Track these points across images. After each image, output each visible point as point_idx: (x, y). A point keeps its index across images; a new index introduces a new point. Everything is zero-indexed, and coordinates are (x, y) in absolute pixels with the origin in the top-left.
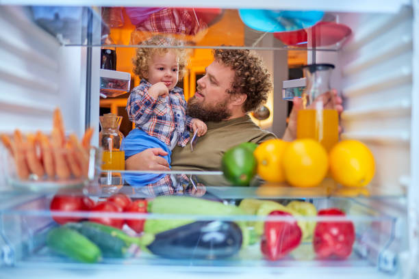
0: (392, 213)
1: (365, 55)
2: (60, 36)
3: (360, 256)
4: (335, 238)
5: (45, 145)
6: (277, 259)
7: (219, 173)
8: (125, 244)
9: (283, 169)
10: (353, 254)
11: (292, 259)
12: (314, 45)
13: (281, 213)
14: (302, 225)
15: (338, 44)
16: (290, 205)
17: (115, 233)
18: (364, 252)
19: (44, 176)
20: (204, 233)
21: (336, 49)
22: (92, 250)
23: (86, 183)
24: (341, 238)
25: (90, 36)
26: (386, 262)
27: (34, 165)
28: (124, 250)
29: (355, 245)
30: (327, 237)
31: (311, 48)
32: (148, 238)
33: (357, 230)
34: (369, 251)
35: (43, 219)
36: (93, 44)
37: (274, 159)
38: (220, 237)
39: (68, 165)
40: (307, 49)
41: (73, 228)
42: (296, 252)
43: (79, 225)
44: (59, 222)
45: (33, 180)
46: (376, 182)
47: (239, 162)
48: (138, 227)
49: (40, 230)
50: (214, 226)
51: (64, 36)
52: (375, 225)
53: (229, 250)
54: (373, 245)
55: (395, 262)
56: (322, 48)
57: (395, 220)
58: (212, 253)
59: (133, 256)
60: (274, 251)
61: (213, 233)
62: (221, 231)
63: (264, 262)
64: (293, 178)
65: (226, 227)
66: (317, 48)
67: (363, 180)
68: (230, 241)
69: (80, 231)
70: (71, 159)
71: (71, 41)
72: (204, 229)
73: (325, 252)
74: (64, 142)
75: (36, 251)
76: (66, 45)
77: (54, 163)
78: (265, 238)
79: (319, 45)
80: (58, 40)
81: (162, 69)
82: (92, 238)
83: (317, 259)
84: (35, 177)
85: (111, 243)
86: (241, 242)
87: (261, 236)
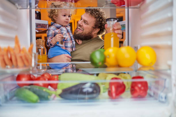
0: (164, 77)
1: (151, 9)
2: (17, 4)
3: (150, 96)
4: (140, 88)
5: (12, 53)
6: (115, 98)
7: (89, 62)
8: (49, 94)
9: (117, 59)
10: (147, 95)
11: (121, 98)
12: (128, 6)
13: (116, 78)
14: (125, 83)
15: (139, 5)
16: (120, 75)
17: (45, 90)
18: (152, 94)
19: (12, 66)
20: (84, 88)
21: (138, 7)
22: (35, 97)
23: (31, 68)
24: (142, 88)
25: (30, 4)
26: (162, 98)
27: (7, 62)
28: (49, 97)
29: (148, 91)
30: (136, 88)
31: (127, 7)
32: (59, 91)
33: (149, 85)
34: (154, 93)
35: (13, 85)
36: (32, 8)
37: (113, 55)
38: (90, 90)
39: (23, 61)
40: (125, 8)
41: (26, 88)
42: (123, 95)
43: (29, 87)
44: (20, 86)
45: (7, 68)
46: (157, 64)
47: (98, 57)
48: (55, 87)
49: (12, 90)
50: (88, 85)
51: (19, 5)
52: (157, 82)
53: (94, 95)
54: (156, 91)
55: (166, 98)
56: (131, 7)
57: (165, 80)
58: (87, 96)
59: (53, 99)
60: (114, 95)
61: (87, 88)
62: (91, 87)
63: (110, 100)
64: (121, 64)
65: (93, 85)
66: (129, 7)
67: (152, 63)
68: (95, 91)
69: (29, 89)
70: (24, 58)
71: (22, 7)
72: (84, 87)
73: (136, 94)
74: (20, 51)
75: (11, 99)
76: (20, 9)
77: (16, 60)
78: (110, 89)
79: (130, 6)
80: (16, 6)
81: (65, 16)
82: (35, 92)
83: (132, 98)
84: (9, 67)
85: (43, 94)
86: (100, 91)
87: (108, 89)
